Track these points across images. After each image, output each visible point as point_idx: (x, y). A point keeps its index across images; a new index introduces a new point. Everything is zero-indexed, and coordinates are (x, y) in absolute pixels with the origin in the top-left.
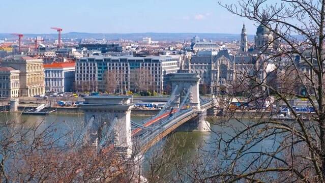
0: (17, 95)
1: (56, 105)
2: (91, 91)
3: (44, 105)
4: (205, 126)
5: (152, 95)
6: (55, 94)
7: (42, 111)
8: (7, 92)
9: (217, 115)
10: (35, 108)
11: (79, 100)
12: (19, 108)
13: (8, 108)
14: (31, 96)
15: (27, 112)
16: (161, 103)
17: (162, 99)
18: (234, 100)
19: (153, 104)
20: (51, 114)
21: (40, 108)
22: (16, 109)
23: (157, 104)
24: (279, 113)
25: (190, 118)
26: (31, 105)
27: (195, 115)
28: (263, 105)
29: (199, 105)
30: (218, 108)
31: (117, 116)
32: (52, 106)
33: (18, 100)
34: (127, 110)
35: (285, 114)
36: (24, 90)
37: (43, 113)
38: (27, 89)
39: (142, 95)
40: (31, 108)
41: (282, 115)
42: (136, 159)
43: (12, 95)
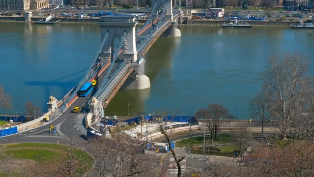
0: (29, 8)
1: (61, 16)
2: (84, 4)
3: (51, 16)
4: (178, 33)
5: (131, 7)
6: (58, 7)
7: (50, 21)
8: (21, 6)
9: (183, 23)
10: (44, 19)
11: (77, 12)
12: (32, 19)
13: (23, 19)
14: (39, 9)
15: (39, 22)
16: (140, 14)
17: (140, 11)
18: (193, 11)
19: (133, 14)
20: (57, 23)
21: (49, 18)
22: (30, 20)
23: (137, 15)
24: (229, 21)
25: (167, 27)
26: (41, 17)
27: (170, 25)
28: (217, 15)
29: (172, 17)
30: (183, 18)
31: (126, 31)
32: (57, 17)
33: (31, 12)
34: (133, 26)
35: (234, 22)
36: (34, 5)
37: (51, 23)
38: (36, 3)
39: (124, 8)
40: (41, 19)
41: (232, 23)
42: (140, 63)
43: (25, 8)
